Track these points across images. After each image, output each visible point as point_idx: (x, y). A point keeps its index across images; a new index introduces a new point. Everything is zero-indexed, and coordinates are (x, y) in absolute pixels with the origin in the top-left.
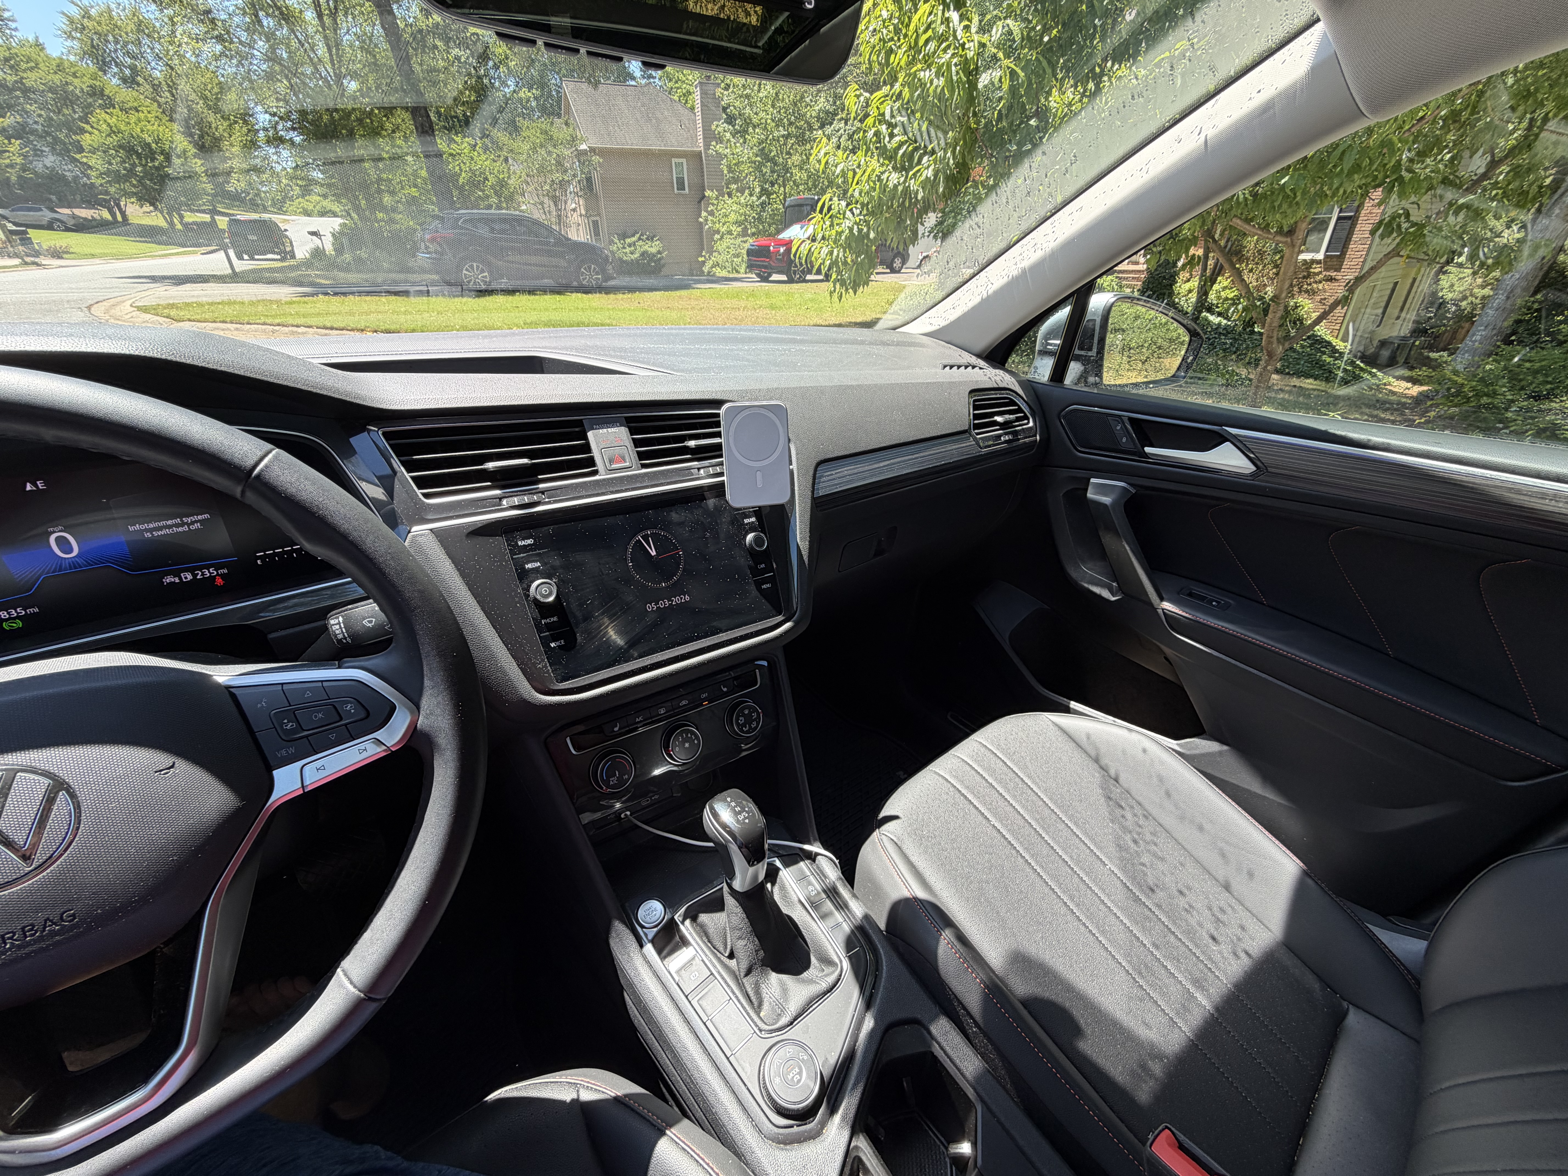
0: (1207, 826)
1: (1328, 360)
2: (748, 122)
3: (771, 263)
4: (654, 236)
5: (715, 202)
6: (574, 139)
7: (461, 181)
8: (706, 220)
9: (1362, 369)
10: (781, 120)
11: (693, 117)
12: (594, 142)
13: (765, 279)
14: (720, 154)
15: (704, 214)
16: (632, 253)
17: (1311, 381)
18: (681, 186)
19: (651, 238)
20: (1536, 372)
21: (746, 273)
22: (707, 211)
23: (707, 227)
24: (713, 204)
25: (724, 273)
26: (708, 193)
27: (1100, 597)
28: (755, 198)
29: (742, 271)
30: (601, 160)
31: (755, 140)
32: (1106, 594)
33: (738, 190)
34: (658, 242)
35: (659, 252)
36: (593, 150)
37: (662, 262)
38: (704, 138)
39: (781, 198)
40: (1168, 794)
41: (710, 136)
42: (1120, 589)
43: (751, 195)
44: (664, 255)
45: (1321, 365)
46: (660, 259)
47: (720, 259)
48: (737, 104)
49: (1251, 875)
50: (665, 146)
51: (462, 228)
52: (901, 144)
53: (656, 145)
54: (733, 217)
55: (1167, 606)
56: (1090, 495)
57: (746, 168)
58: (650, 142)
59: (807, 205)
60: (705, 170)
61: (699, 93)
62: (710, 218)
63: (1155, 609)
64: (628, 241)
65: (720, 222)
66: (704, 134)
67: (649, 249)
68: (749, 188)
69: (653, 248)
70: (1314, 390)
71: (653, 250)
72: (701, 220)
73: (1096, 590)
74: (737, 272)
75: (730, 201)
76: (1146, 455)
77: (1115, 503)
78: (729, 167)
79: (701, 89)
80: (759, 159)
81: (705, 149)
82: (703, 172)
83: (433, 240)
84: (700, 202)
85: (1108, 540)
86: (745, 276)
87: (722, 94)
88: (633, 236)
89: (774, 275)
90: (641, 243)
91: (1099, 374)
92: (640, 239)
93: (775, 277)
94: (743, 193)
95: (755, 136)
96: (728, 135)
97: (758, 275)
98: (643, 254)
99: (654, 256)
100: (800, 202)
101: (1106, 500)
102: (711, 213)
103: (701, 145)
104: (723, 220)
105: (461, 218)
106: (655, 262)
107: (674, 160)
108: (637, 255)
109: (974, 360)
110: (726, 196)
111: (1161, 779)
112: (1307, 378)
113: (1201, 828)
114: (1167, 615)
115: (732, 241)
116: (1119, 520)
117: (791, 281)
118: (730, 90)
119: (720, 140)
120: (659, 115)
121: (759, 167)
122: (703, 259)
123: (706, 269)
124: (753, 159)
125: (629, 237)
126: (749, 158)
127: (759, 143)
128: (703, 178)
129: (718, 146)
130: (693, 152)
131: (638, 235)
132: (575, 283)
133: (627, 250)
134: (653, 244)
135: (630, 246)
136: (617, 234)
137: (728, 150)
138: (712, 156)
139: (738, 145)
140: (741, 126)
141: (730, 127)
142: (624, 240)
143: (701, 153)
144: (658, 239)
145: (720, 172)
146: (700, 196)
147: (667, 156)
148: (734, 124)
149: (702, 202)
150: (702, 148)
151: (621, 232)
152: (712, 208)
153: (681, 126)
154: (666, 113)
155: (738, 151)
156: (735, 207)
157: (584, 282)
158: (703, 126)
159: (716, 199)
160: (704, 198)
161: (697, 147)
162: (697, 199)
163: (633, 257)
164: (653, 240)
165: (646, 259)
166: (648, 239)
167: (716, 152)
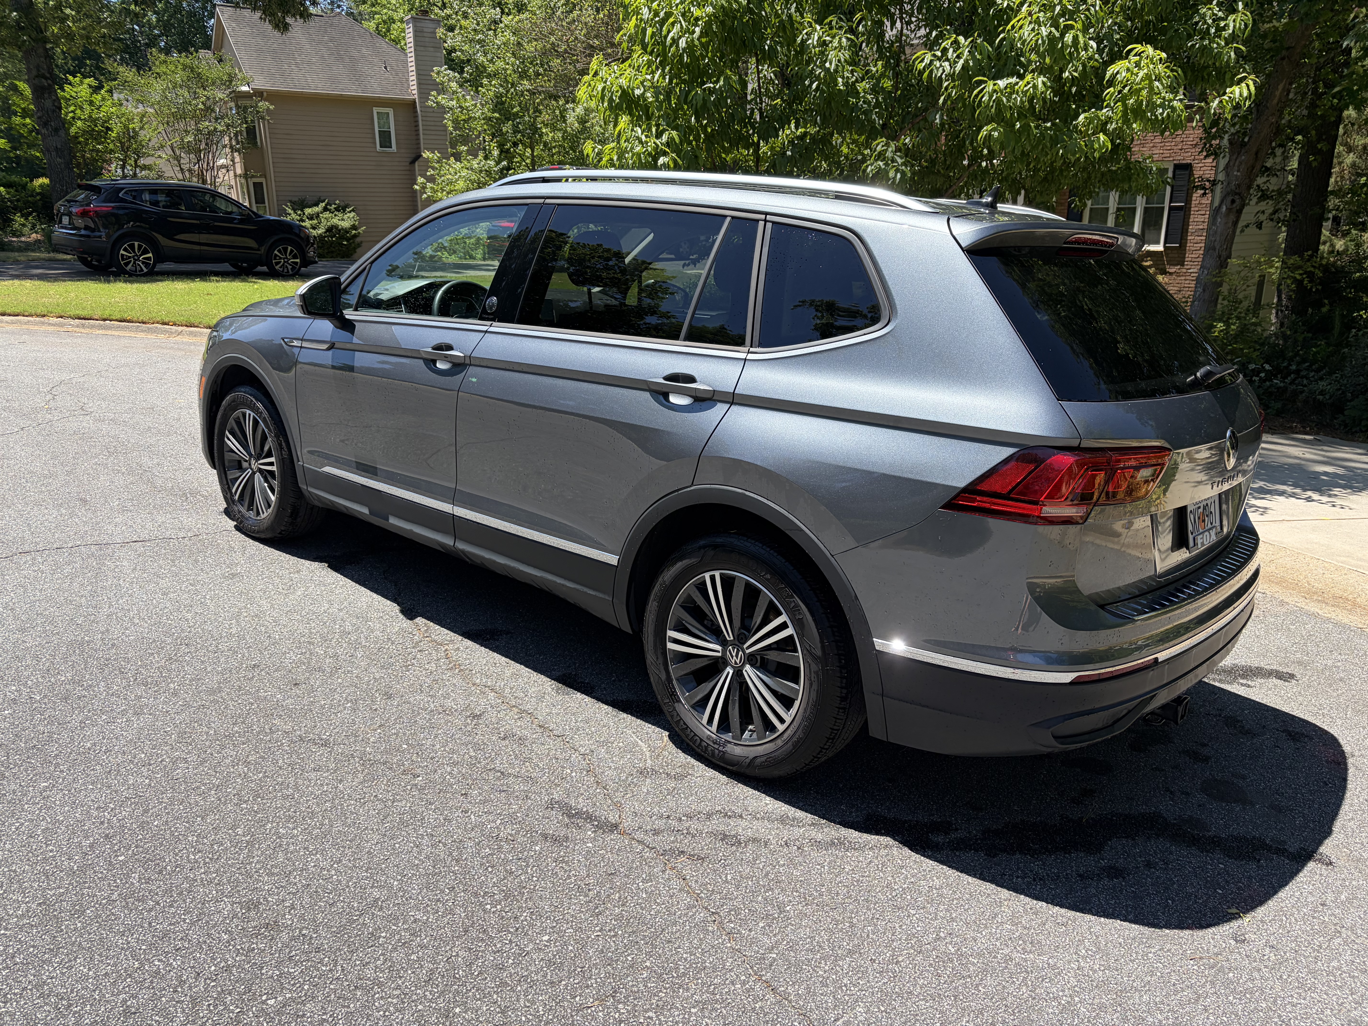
2: (480, 71)
4: (347, 206)
5: (437, 165)
6: (231, 78)
7: (73, 130)
8: (424, 188)
10: (525, 72)
11: (403, 58)
12: (260, 83)
14: (443, 107)
15: (420, 180)
16: (315, 228)
18: (386, 143)
19: (342, 209)
21: (484, 259)
22: (424, 176)
23: (425, 196)
24: (433, 168)
25: (453, 259)
26: (426, 154)
28: (492, 163)
29: (479, 256)
30: (272, 107)
31: (491, 93)
33: (469, 152)
34: (352, 214)
35: (354, 227)
36: (259, 94)
37: (358, 240)
38: (419, 84)
39: (528, 161)
41: (426, 84)
43: (486, 158)
44: (361, 230)
46: (355, 236)
48: (466, 47)
50: (363, 91)
51: (122, 200)
53: (352, 90)
57: (479, 126)
58: (341, 86)
60: (420, 123)
61: (411, 30)
62: (429, 185)
64: (308, 211)
65: (443, 191)
66: (418, 79)
67: (339, 223)
68: (484, 149)
69: (345, 221)
71: (346, 224)
72: (416, 187)
74: (472, 257)
75: (458, 165)
78: (456, 122)
79: (414, 26)
80: (497, 115)
81: (420, 98)
82: (417, 126)
83: (84, 214)
84: (413, 162)
86: (483, 263)
87: (445, 35)
88: (316, 205)
90: (327, 214)
92: (325, 209)
94: (476, 156)
95: (491, 89)
96: (454, 85)
98: (330, 229)
99: (346, 231)
102: (432, 179)
103: (415, 92)
104: (448, 188)
105: (123, 189)
106: (348, 240)
107: (375, 110)
108: (321, 231)
110: (452, 159)
118: (456, 32)
119: (442, 89)
120: (355, 54)
121: (496, 125)
124: (489, 114)
125: (310, 207)
126: (483, 113)
127: (497, 97)
128: (418, 135)
129: (440, 97)
130: (403, 100)
131: (324, 204)
132: (265, 269)
133: (307, 224)
134: (345, 217)
135: (311, 218)
136: (291, 202)
137: (454, 103)
138: (431, 107)
139: (468, 97)
140: (471, 75)
141: (456, 74)
142: (302, 211)
143: (415, 102)
144: (353, 210)
145: (442, 128)
146: (414, 156)
147: (366, 104)
148: (461, 72)
149: (417, 163)
150: (416, 96)
151: (296, 199)
152: (432, 172)
153: (385, 68)
154: (364, 50)
155: (467, 104)
156: (464, 173)
157: (277, 267)
158: (418, 70)
159: (438, 162)
160: (421, 159)
161: (409, 95)
162: (410, 160)
163: (314, 233)
164: (344, 211)
165: (335, 236)
166: (337, 209)
167: (437, 103)
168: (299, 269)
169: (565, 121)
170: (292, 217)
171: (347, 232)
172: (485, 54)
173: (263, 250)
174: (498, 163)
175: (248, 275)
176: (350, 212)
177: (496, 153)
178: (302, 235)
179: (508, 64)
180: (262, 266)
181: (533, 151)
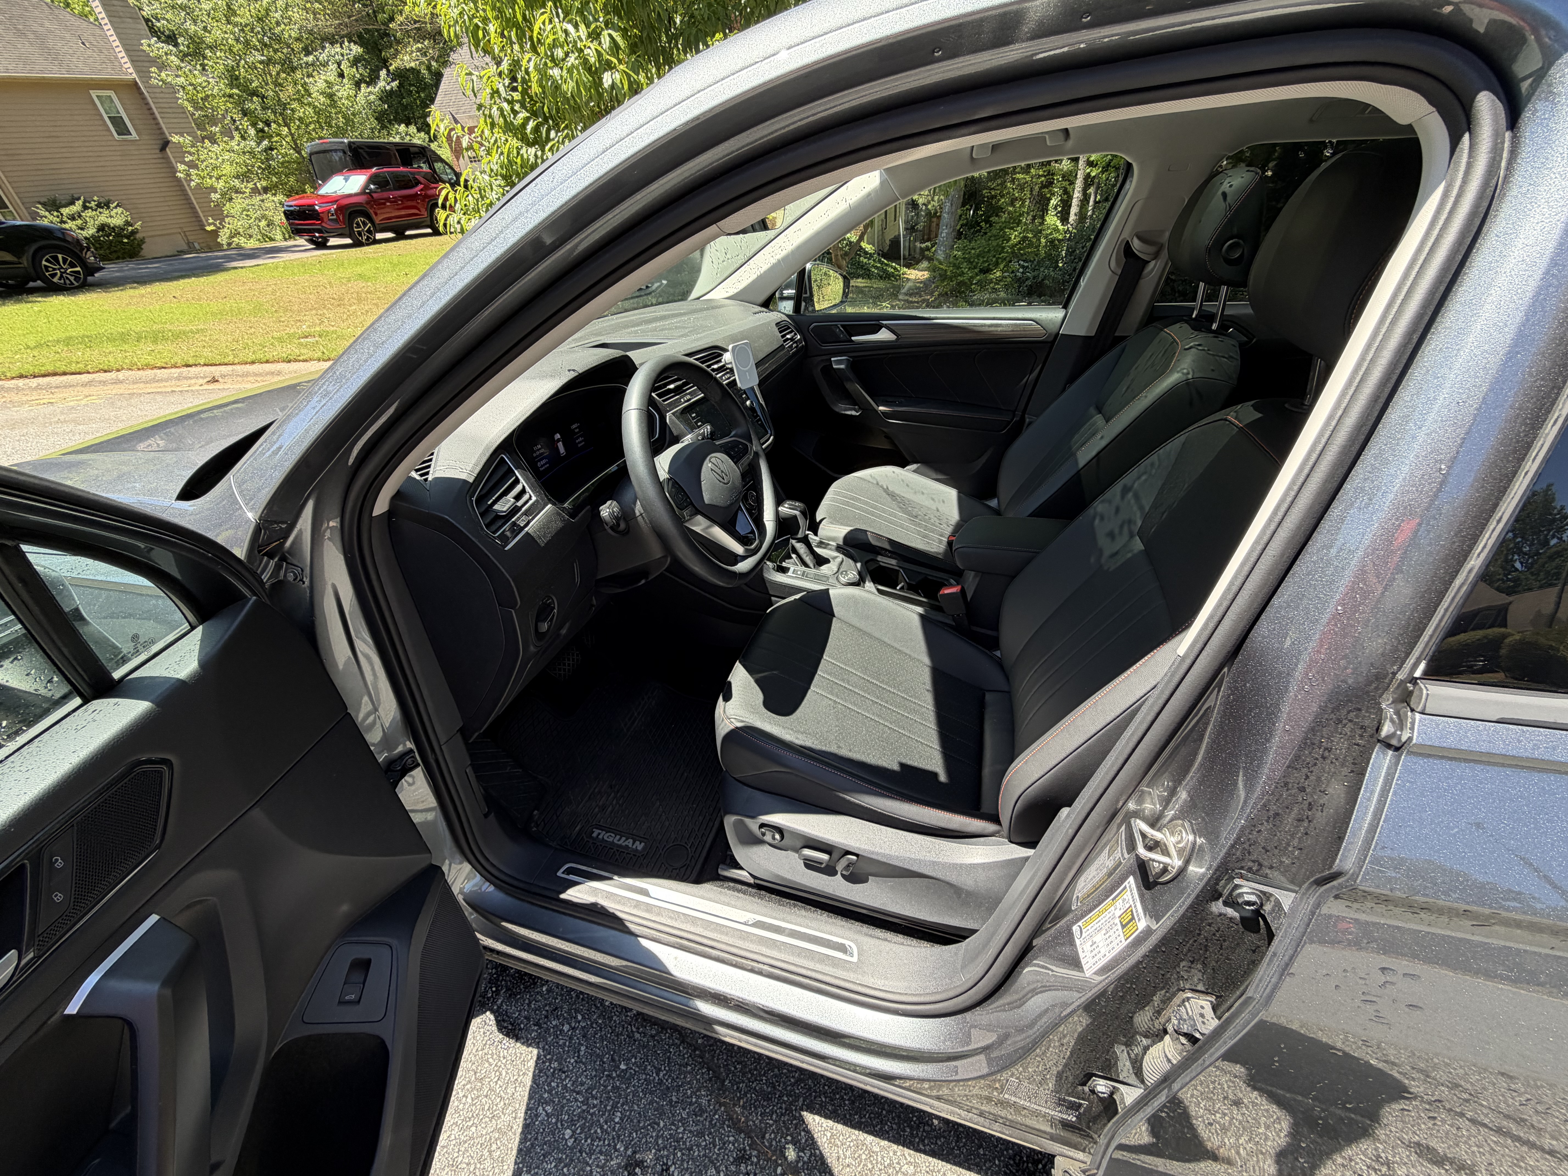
0: (925, 491)
1: (865, 260)
2: (197, 42)
3: (324, 224)
4: (109, 201)
5: (193, 150)
8: (188, 175)
9: (887, 265)
10: (249, 40)
11: (98, 31)
13: (321, 245)
14: (171, 85)
15: (181, 167)
16: (82, 229)
17: (860, 280)
18: (122, 129)
19: (105, 205)
20: (978, 256)
21: (289, 240)
22: (183, 162)
23: (193, 184)
24: (190, 154)
25: (252, 244)
26: (175, 139)
27: (851, 416)
28: (253, 144)
29: (281, 237)
31: (221, 67)
32: (854, 413)
33: (222, 133)
34: (119, 210)
35: (128, 223)
37: (138, 236)
38: (132, 61)
40: (907, 485)
41: (140, 60)
42: (860, 408)
43: (244, 139)
44: (136, 226)
45: (862, 266)
46: (133, 233)
47: (239, 224)
48: (169, 15)
49: (943, 502)
50: (68, 72)
52: (527, 120)
53: (53, 72)
54: (227, 169)
55: (881, 408)
56: (835, 367)
57: (221, 104)
58: (43, 68)
59: (336, 151)
60: (153, 106)
62: (193, 172)
63: (877, 411)
64: (65, 211)
65: (211, 177)
66: (129, 56)
67: (109, 220)
68: (238, 129)
69: (116, 218)
70: (866, 287)
71: (116, 221)
72: (179, 175)
73: (849, 413)
74: (271, 239)
75: (215, 148)
76: (852, 341)
77: (847, 366)
78: (193, 102)
80: (236, 91)
81: (140, 77)
82: (150, 109)
84: (163, 148)
85: (848, 386)
86: (285, 243)
88: (72, 203)
89: (331, 239)
90: (89, 213)
91: (813, 305)
92: (85, 208)
93: (333, 242)
94: (232, 137)
95: (218, 62)
96: (174, 59)
97: (311, 241)
98: (101, 228)
99: (121, 228)
100: (322, 148)
101: (842, 366)
102: (192, 165)
103: (131, 70)
104: (215, 174)
106: (128, 237)
107: (94, 94)
108: (91, 231)
109: (760, 309)
110: (207, 142)
111: (903, 481)
112: (857, 278)
113: (923, 493)
114: (883, 413)
115: (247, 202)
116: (851, 375)
117: (357, 244)
119: (162, 65)
121: (239, 103)
122: (212, 228)
123: (223, 239)
124: (228, 91)
125: (66, 206)
126: (220, 90)
127: (228, 71)
128: (155, 119)
129: (163, 74)
130: (122, 80)
131: (81, 202)
132: (39, 283)
133: (70, 225)
134: (113, 213)
135: (73, 218)
136: (40, 203)
137: (182, 79)
138: (157, 87)
139: (196, 72)
140: (188, 47)
141: (171, 47)
142: (58, 211)
143: (136, 82)
144: (118, 205)
145: (180, 110)
146: (161, 142)
147: (80, 87)
148: (176, 45)
149: (167, 150)
150: (134, 76)
151: (46, 200)
152: (191, 158)
153: (83, 43)
154: (47, 24)
155: (199, 81)
156: (227, 156)
157: (55, 280)
158: (124, 45)
159: (192, 147)
160: (170, 145)
161: (126, 74)
162: (159, 147)
163: (85, 233)
164: (108, 207)
165: (110, 235)
166: (99, 206)
167: (162, 80)
168: (85, 279)
169: (310, 95)
170: (47, 219)
171: (124, 230)
172: (195, 22)
173: (25, 262)
174: (259, 144)
175: (21, 294)
176: (116, 207)
177: (252, 132)
178: (69, 239)
179: (226, 32)
180: (35, 281)
181: (289, 129)
